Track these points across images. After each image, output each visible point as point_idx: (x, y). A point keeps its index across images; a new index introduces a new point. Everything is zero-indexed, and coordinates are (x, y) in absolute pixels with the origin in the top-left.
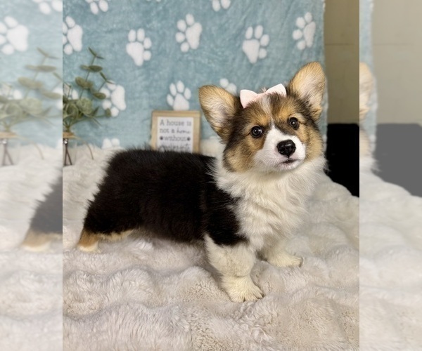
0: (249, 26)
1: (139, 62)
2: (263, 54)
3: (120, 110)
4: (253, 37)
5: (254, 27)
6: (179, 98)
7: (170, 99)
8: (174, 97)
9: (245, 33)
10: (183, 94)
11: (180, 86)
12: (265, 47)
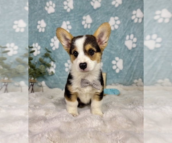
0: (127, 35)
2: (135, 46)
4: (129, 39)
5: (130, 35)
9: (125, 38)
12: (135, 43)
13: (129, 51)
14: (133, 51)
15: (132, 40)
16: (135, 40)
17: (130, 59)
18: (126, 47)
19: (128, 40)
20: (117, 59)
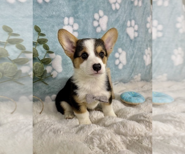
0: (128, 20)
2: (136, 34)
3: (58, 73)
12: (137, 31)
13: (131, 41)
14: (135, 42)
15: (134, 27)
16: (136, 27)
17: (133, 51)
18: (127, 35)
19: (130, 27)
20: (120, 50)
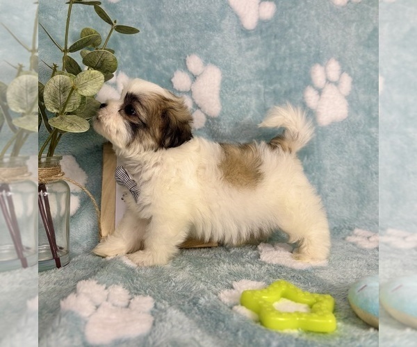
1: (250, 22)
3: (208, 117)
6: (330, 91)
7: (311, 96)
8: (320, 92)
10: (336, 84)
11: (334, 67)
